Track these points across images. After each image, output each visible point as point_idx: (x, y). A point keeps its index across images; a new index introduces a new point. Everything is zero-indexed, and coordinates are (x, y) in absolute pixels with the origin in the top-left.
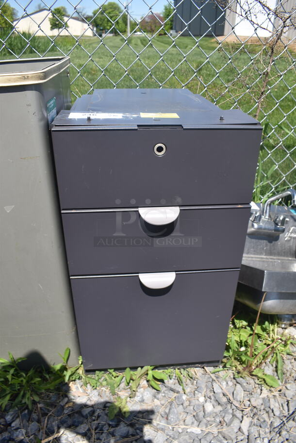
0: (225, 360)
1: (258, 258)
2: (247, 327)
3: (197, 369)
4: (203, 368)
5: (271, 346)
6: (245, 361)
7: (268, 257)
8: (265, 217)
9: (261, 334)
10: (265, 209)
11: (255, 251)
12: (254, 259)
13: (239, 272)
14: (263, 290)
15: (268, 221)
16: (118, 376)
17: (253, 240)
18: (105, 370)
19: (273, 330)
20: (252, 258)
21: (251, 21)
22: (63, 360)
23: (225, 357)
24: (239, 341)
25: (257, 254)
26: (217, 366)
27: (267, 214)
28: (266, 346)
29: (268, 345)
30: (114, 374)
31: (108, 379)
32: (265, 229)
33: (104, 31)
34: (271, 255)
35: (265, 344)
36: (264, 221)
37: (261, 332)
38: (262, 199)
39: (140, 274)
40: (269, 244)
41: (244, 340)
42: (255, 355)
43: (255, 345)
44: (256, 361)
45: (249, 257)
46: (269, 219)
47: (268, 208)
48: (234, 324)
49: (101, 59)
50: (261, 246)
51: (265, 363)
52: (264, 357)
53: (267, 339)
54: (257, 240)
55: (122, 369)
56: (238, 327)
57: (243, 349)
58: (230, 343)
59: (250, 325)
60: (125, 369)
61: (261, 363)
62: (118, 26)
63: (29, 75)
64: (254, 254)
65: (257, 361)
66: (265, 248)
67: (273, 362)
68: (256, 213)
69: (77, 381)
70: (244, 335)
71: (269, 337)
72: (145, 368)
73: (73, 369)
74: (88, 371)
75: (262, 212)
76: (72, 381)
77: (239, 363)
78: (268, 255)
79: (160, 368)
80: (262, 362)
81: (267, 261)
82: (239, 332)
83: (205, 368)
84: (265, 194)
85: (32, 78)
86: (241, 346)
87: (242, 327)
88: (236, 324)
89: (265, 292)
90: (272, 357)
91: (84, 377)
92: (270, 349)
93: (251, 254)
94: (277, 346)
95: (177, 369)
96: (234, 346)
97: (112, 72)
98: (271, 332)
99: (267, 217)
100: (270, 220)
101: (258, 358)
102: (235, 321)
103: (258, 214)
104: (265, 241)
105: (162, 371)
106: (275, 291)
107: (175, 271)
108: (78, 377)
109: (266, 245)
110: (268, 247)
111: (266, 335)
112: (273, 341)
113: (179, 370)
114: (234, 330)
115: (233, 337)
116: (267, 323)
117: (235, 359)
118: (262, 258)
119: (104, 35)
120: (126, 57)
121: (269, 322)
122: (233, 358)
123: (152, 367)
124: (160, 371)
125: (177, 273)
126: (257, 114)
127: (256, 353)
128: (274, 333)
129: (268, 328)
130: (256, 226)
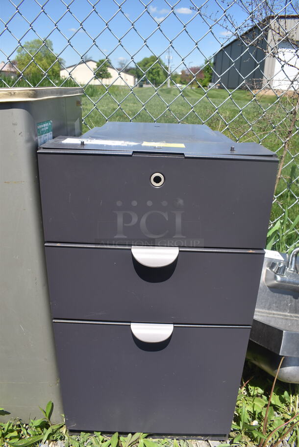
0: (233, 434)
1: (280, 315)
2: (263, 396)
3: (199, 441)
4: (207, 441)
5: (291, 421)
6: (257, 437)
7: (292, 315)
8: (290, 268)
9: (279, 405)
10: (290, 260)
11: (277, 307)
12: (275, 316)
13: (250, 329)
14: (280, 354)
15: (293, 274)
16: (106, 441)
17: (276, 294)
18: (92, 432)
19: (294, 402)
20: (274, 314)
21: (278, 58)
22: (45, 415)
23: (234, 430)
24: (252, 412)
25: (280, 310)
26: (223, 441)
27: (293, 266)
28: (283, 422)
29: (287, 420)
30: (101, 438)
31: (94, 443)
32: (289, 282)
33: (145, 82)
34: (296, 313)
35: (283, 419)
36: (288, 274)
37: (279, 403)
38: (288, 249)
39: (132, 323)
40: (294, 300)
41: (258, 411)
42: (270, 431)
43: (271, 419)
44: (270, 439)
45: (270, 314)
46: (294, 271)
47: (294, 259)
48: (247, 390)
49: (136, 105)
50: (285, 302)
51: (282, 442)
52: (280, 434)
53: (286, 413)
54: (280, 295)
55: (111, 433)
56: (252, 395)
57: (255, 423)
58: (241, 414)
59: (267, 394)
60: (113, 433)
61: (276, 442)
62: (159, 77)
63: (16, 92)
64: (277, 310)
65: (273, 439)
66: (289, 305)
67: (292, 441)
68: (280, 264)
69: (59, 441)
70: (259, 405)
71: (289, 410)
72: (137, 435)
73: (55, 427)
74: (72, 432)
75: (287, 264)
76: (53, 441)
77: (250, 439)
78: (293, 313)
79: (156, 436)
80: (278, 440)
81: (290, 319)
82: (253, 400)
83: (209, 441)
84: (292, 244)
85: (19, 95)
86: (254, 419)
87: (257, 396)
88: (250, 390)
89: (283, 356)
90: (291, 435)
91: (67, 438)
92: (289, 425)
93: (273, 310)
94: (297, 422)
95: (175, 440)
96: (246, 417)
97: (144, 116)
98: (291, 405)
99: (292, 269)
100: (295, 273)
101: (273, 435)
102: (250, 387)
103: (282, 265)
104: (289, 296)
105: (157, 440)
106: (295, 356)
107: (174, 324)
108: (60, 437)
109: (291, 301)
110: (293, 304)
111: (284, 407)
112: (293, 415)
113: (178, 441)
114: (247, 398)
115: (245, 407)
116: (286, 393)
117: (246, 433)
118: (285, 315)
119: (145, 86)
120: (159, 104)
121: (288, 392)
122: (243, 432)
123: (145, 435)
124: (154, 440)
125: (175, 325)
126: (283, 156)
127: (271, 429)
128: (295, 406)
129: (287, 399)
130: (279, 278)
